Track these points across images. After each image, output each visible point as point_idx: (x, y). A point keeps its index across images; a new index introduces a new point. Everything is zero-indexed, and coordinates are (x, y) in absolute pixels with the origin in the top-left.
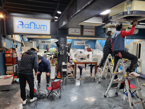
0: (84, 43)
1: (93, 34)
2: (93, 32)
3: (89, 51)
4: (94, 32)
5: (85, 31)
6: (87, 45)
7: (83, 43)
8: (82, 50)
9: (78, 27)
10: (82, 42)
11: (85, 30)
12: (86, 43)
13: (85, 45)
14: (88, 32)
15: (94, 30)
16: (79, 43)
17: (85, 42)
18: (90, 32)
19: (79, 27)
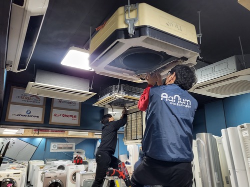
0: (71, 148)
1: (76, 122)
2: (75, 117)
3: (78, 164)
4: (77, 117)
5: (55, 115)
6: (78, 150)
7: (71, 146)
8: (66, 163)
9: (37, 104)
10: (69, 144)
11: (54, 111)
12: (77, 147)
13: (73, 150)
14: (64, 115)
15: (77, 114)
16: (61, 146)
17: (74, 145)
18: (68, 116)
19: (41, 103)
